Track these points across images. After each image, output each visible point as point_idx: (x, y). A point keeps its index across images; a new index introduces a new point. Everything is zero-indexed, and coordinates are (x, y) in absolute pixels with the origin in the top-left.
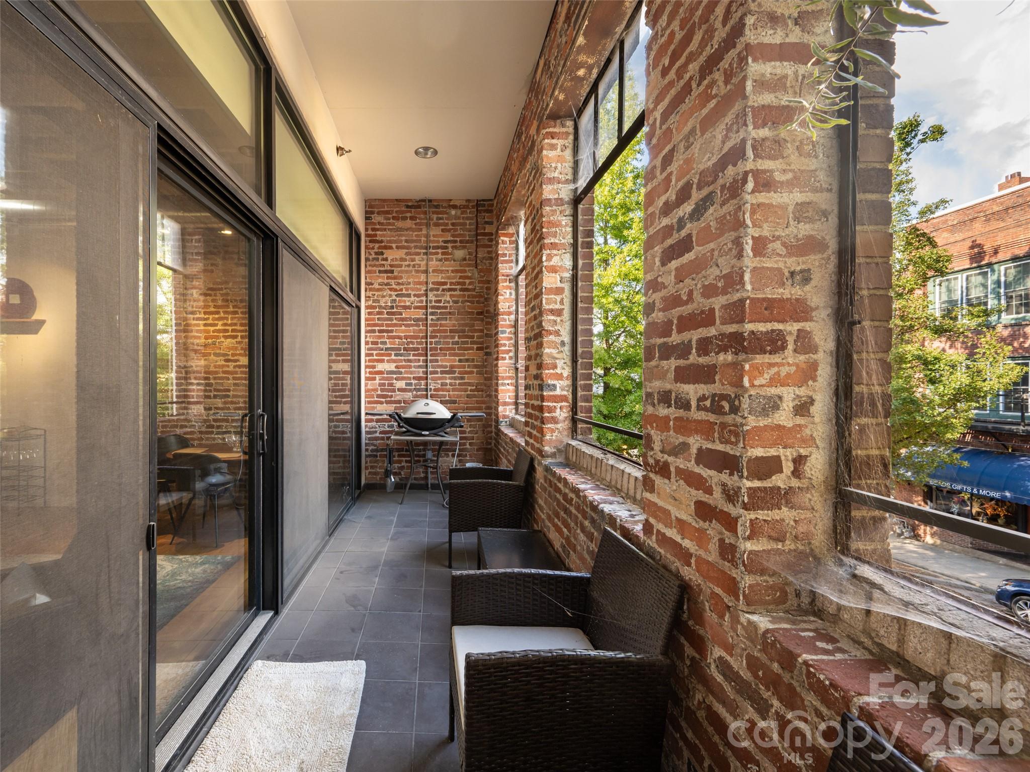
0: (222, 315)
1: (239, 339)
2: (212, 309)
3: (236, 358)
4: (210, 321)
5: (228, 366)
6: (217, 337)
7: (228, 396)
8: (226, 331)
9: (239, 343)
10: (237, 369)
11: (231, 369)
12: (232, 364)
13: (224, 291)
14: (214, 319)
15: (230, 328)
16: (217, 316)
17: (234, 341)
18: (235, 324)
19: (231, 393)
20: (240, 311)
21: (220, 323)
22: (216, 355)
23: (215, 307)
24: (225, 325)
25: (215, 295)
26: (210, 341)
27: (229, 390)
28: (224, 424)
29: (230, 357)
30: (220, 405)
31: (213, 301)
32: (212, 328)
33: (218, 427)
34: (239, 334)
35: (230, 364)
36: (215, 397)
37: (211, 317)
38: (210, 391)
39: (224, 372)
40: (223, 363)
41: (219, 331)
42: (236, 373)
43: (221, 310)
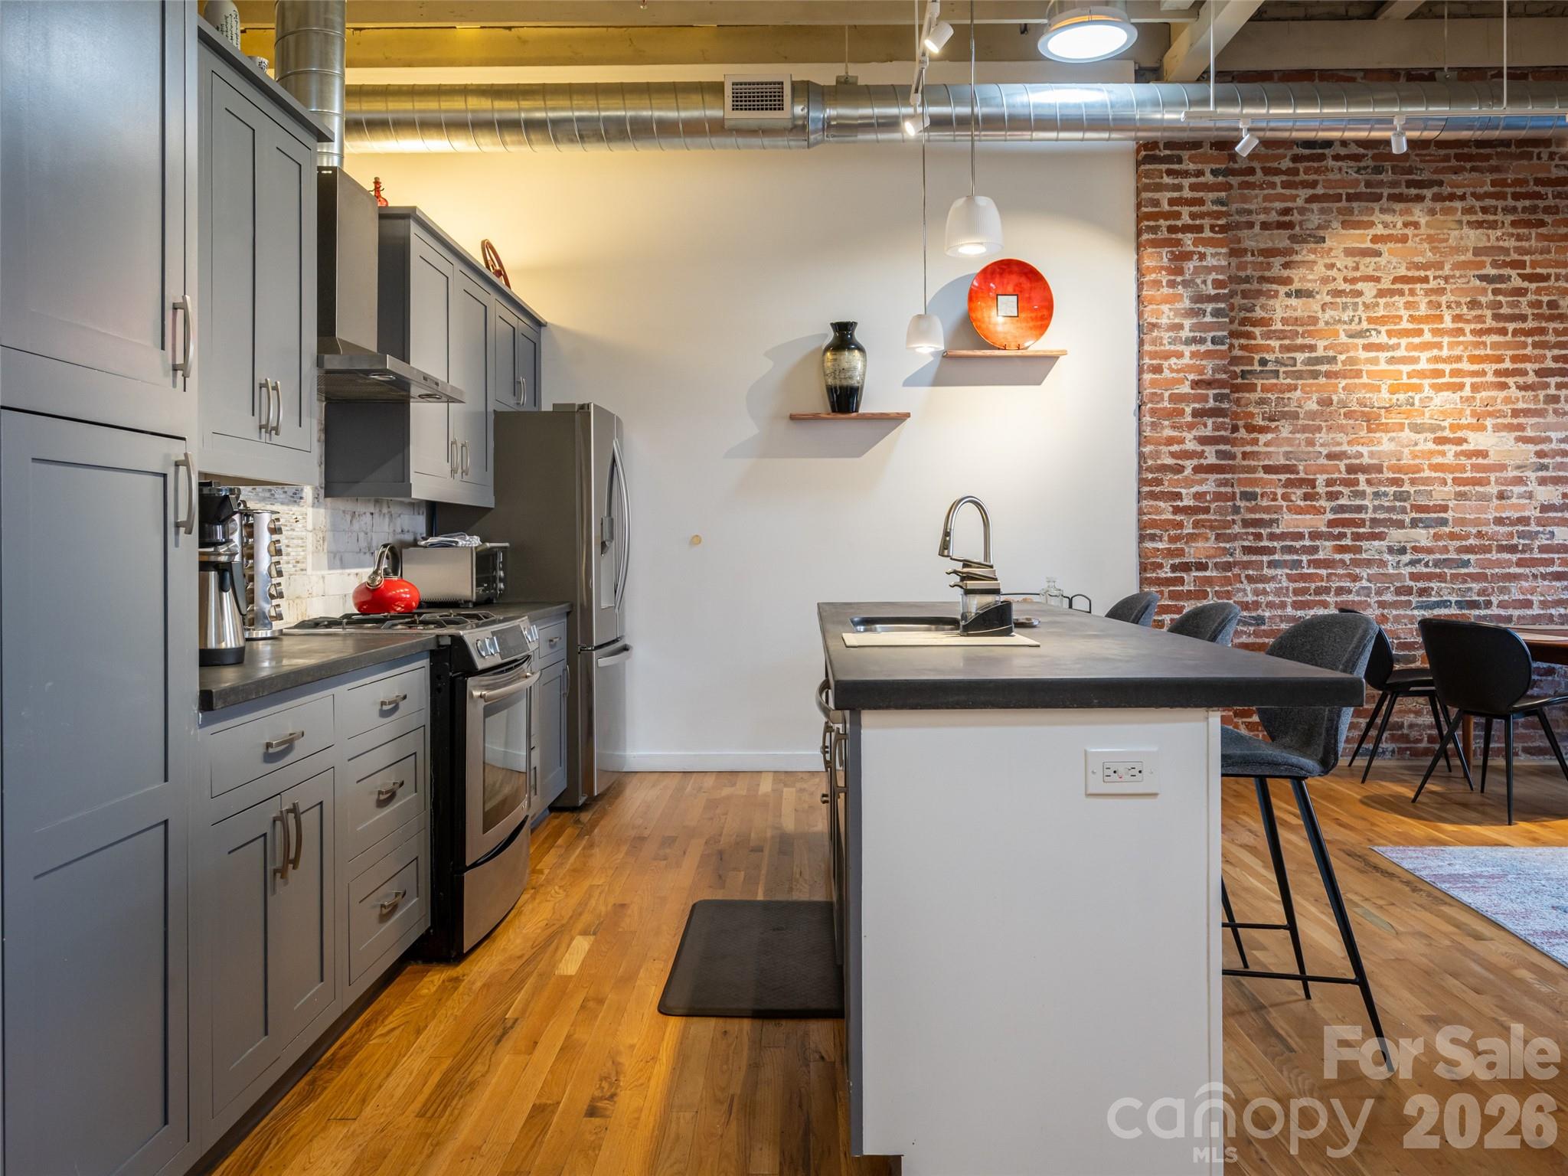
0: (1428, 337)
1: (1467, 392)
2: (1405, 325)
3: (1459, 434)
4: (1401, 353)
5: (1443, 454)
6: (1418, 388)
7: (1444, 522)
8: (1439, 373)
9: (1468, 400)
10: (1463, 460)
11: (1450, 459)
12: (1451, 449)
13: (1433, 284)
14: (1411, 347)
15: (1447, 368)
16: (1417, 340)
17: (1457, 396)
18: (1459, 359)
19: (1449, 515)
20: (1468, 328)
21: (1424, 356)
22: (1417, 429)
23: (1412, 319)
24: (1437, 359)
25: (1412, 292)
26: (1402, 397)
27: (1444, 509)
28: (1434, 585)
29: (1447, 433)
30: (1424, 543)
31: (1409, 305)
32: (1406, 368)
33: (1423, 592)
34: (1468, 381)
35: (1446, 447)
36: (1414, 523)
37: (1404, 341)
38: (1404, 511)
39: (1434, 468)
40: (1431, 446)
41: (1422, 374)
42: (1463, 469)
43: (1426, 327)
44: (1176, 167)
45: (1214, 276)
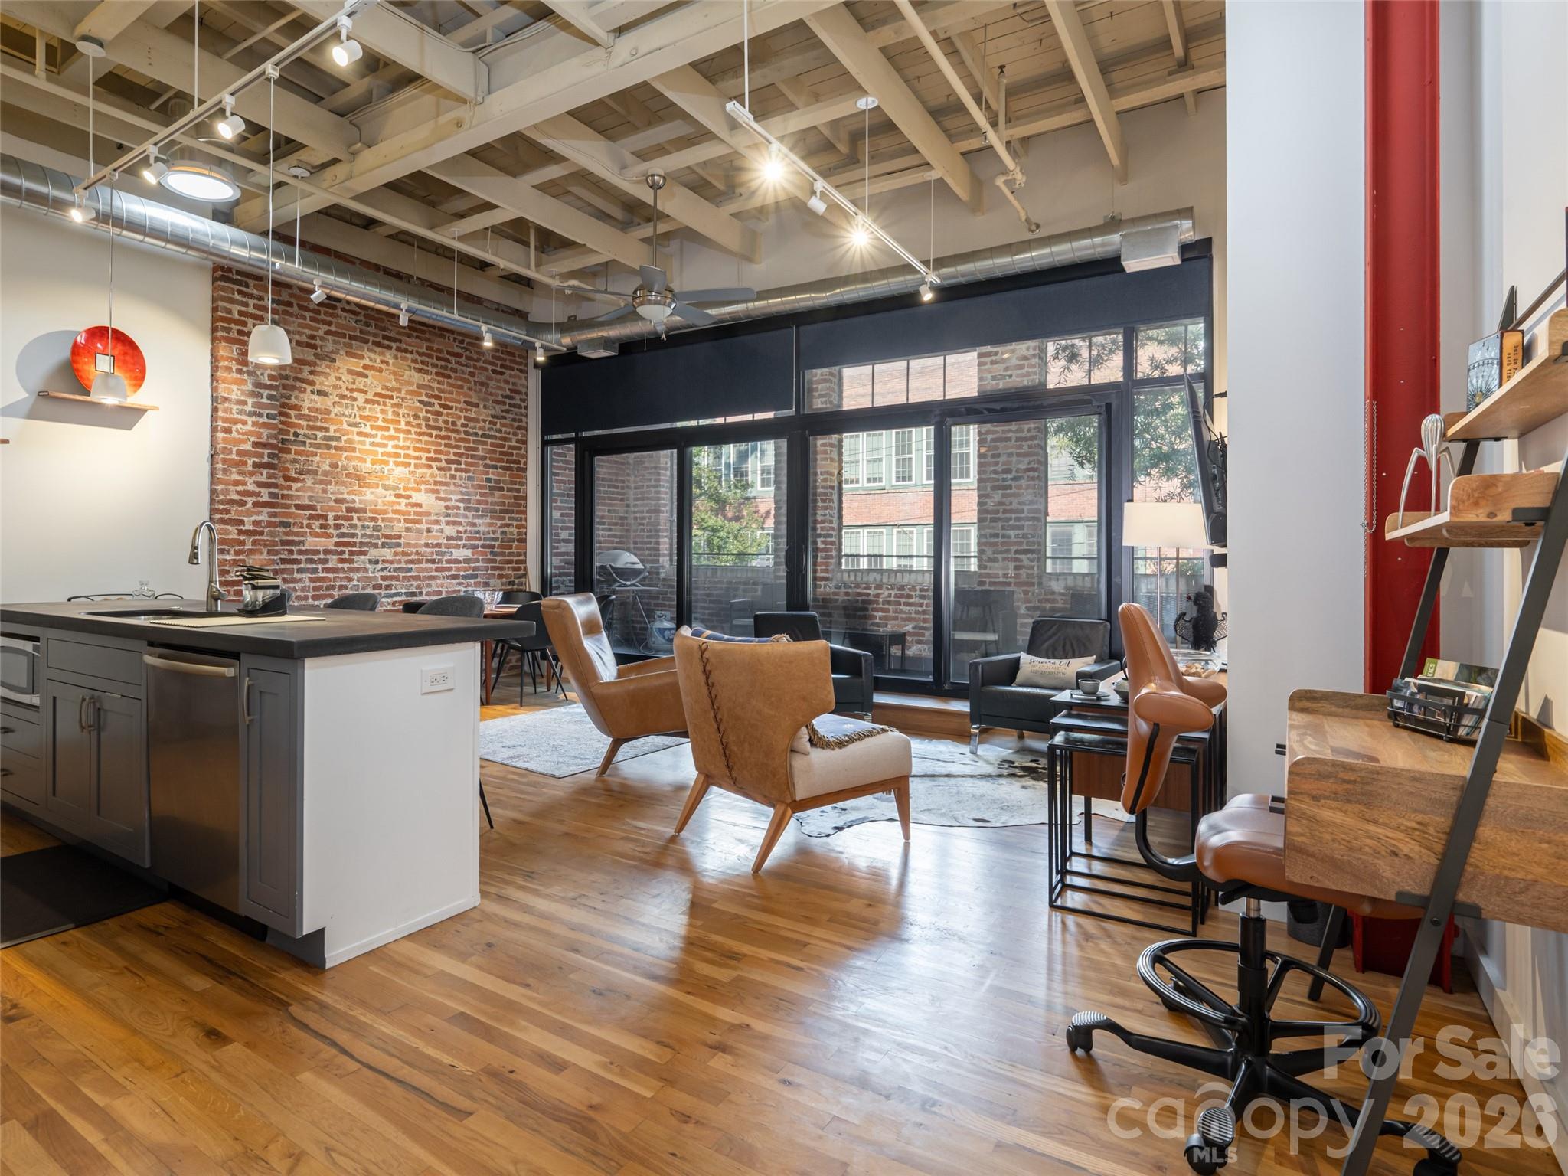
0: (392, 432)
1: (412, 468)
2: (380, 423)
3: (408, 493)
4: (378, 440)
5: (399, 504)
6: (386, 463)
7: (399, 545)
8: (398, 455)
9: (413, 473)
10: (409, 508)
11: (402, 507)
12: (404, 501)
13: (395, 401)
14: (383, 437)
15: (402, 452)
16: (386, 434)
17: (407, 470)
18: (408, 448)
19: (402, 541)
20: (413, 430)
21: (391, 443)
22: (386, 487)
23: (384, 420)
24: (396, 447)
25: (384, 404)
26: (378, 467)
27: (399, 537)
28: (394, 583)
29: (402, 492)
30: (389, 557)
31: (383, 412)
32: (380, 450)
33: (388, 587)
34: (413, 462)
35: (401, 500)
36: (384, 545)
37: (380, 433)
38: (378, 537)
39: (395, 512)
40: (393, 499)
41: (388, 454)
42: (409, 513)
43: (391, 426)
44: (244, 289)
45: (269, 371)
